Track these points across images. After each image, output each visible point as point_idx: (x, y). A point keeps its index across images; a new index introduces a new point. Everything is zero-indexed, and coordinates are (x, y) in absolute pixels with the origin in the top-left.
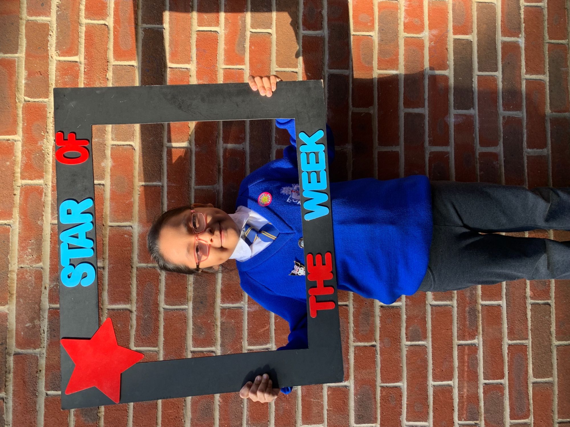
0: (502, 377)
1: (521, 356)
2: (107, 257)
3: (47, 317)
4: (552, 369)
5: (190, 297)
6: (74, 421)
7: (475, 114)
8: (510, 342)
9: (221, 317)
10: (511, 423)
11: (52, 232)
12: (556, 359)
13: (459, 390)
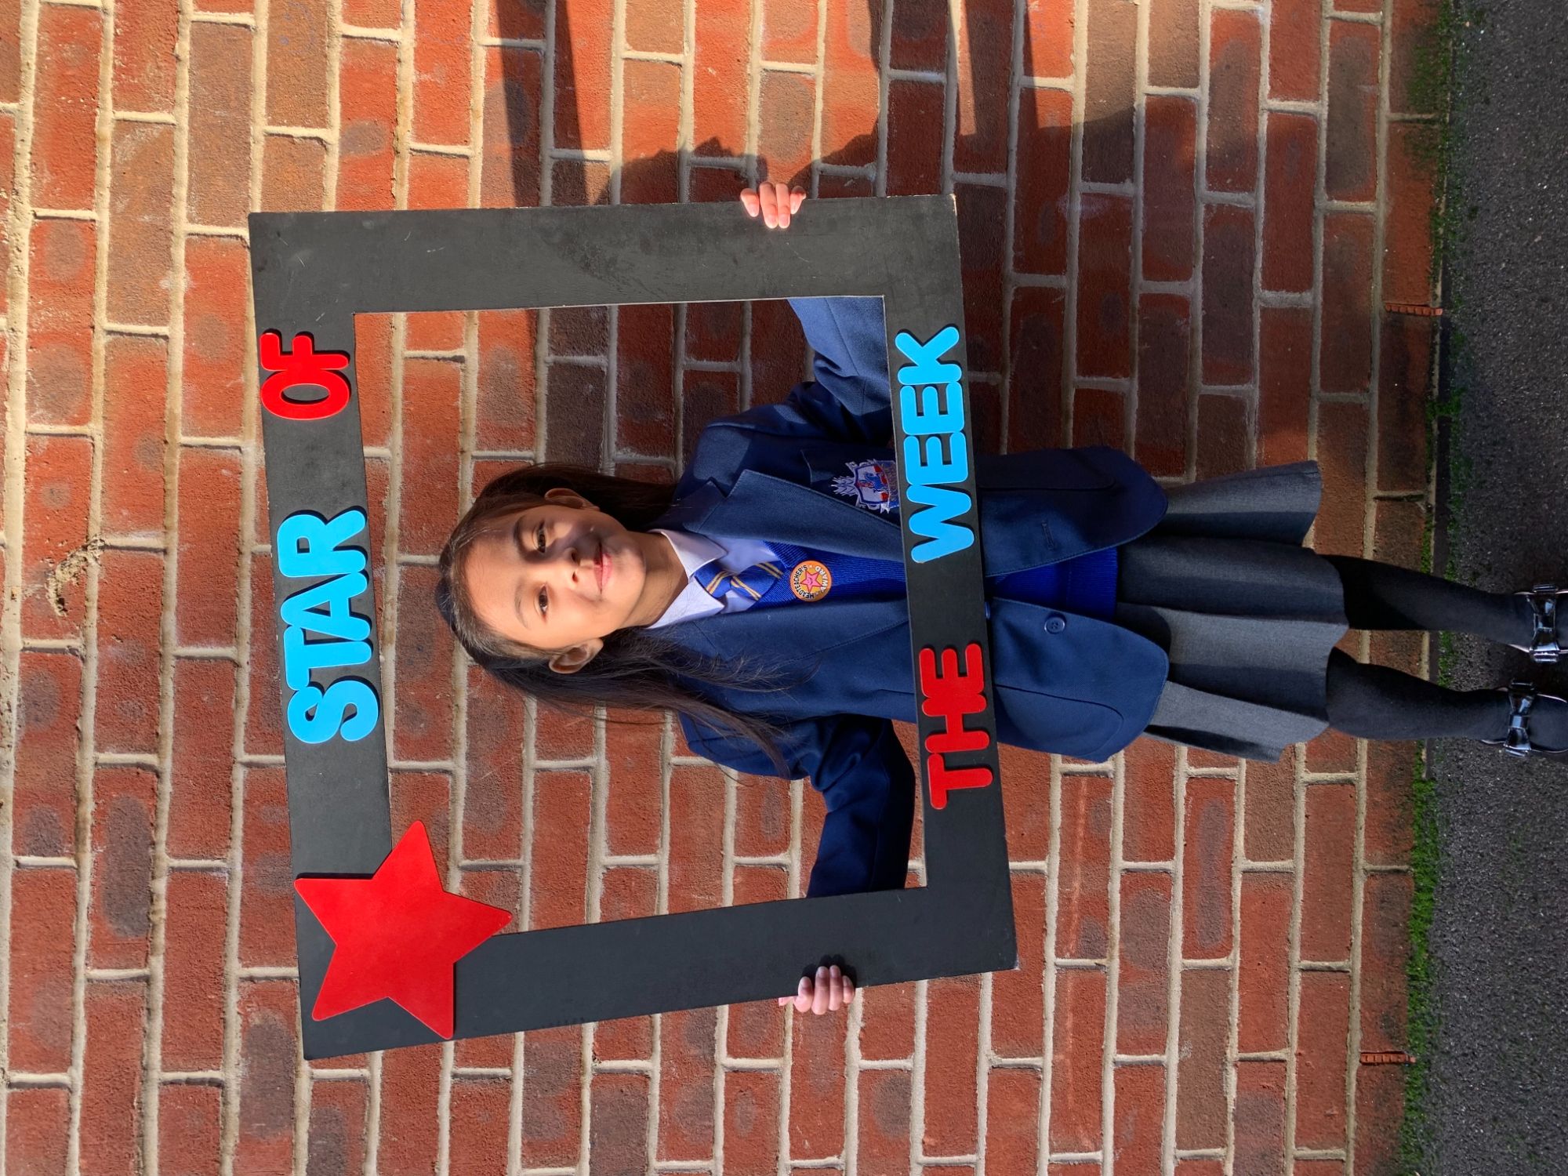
0: (1169, 855)
1: (1218, 804)
2: (176, 525)
3: (16, 670)
4: (1293, 839)
5: (391, 633)
6: (88, 931)
7: (1136, 197)
8: (1193, 771)
9: (469, 686)
10: (1184, 966)
11: (28, 454)
12: (1304, 815)
13: (1060, 884)
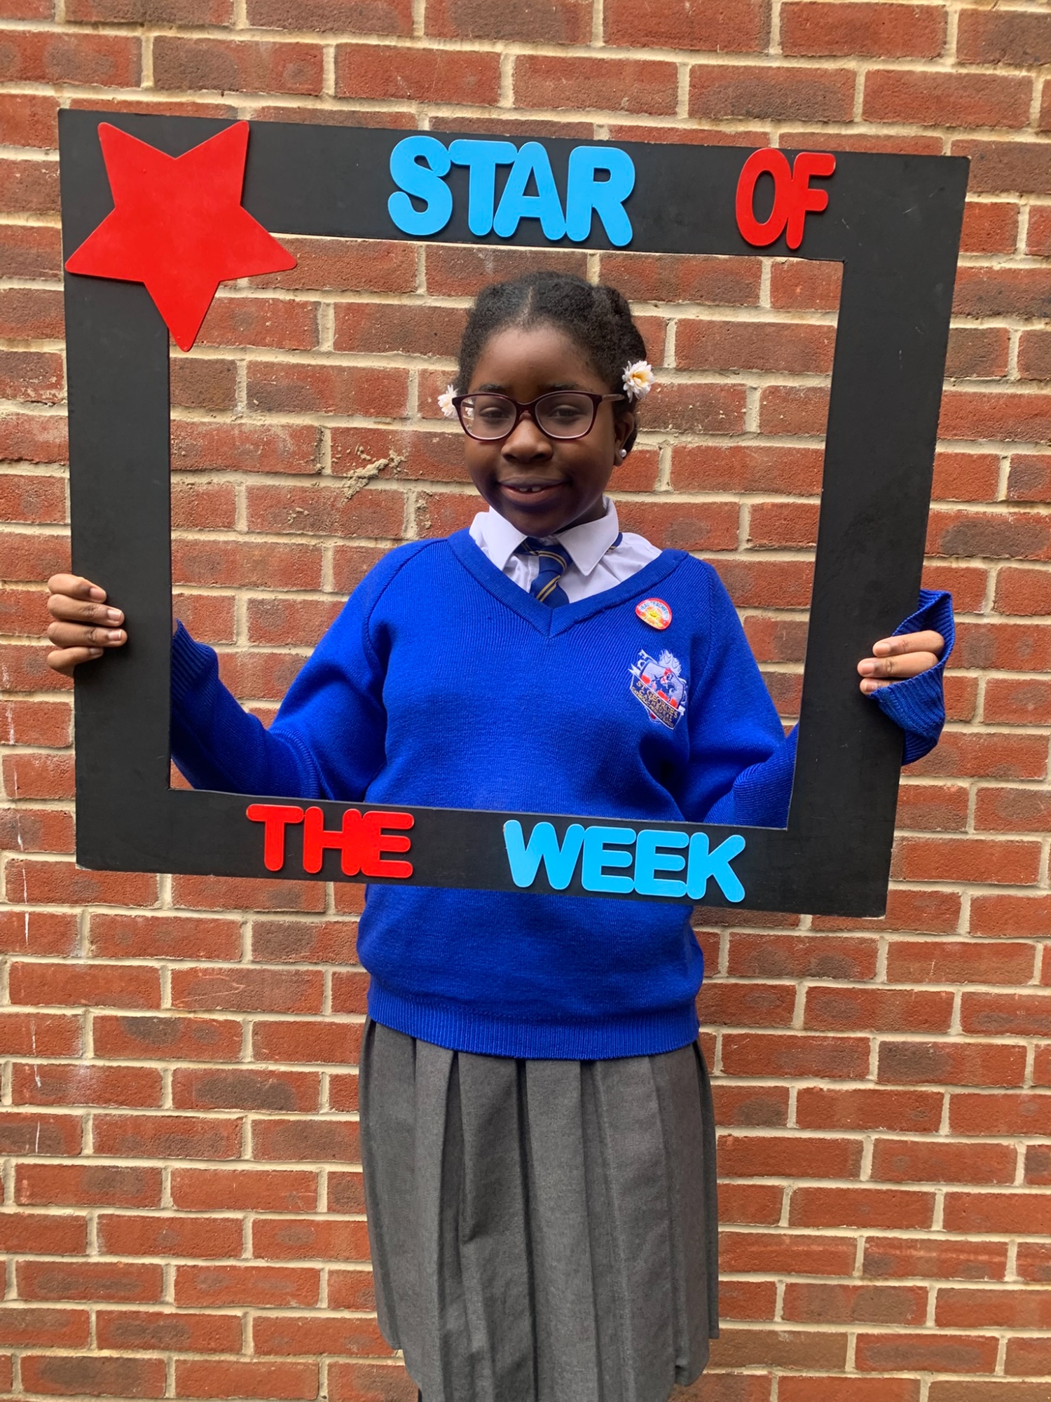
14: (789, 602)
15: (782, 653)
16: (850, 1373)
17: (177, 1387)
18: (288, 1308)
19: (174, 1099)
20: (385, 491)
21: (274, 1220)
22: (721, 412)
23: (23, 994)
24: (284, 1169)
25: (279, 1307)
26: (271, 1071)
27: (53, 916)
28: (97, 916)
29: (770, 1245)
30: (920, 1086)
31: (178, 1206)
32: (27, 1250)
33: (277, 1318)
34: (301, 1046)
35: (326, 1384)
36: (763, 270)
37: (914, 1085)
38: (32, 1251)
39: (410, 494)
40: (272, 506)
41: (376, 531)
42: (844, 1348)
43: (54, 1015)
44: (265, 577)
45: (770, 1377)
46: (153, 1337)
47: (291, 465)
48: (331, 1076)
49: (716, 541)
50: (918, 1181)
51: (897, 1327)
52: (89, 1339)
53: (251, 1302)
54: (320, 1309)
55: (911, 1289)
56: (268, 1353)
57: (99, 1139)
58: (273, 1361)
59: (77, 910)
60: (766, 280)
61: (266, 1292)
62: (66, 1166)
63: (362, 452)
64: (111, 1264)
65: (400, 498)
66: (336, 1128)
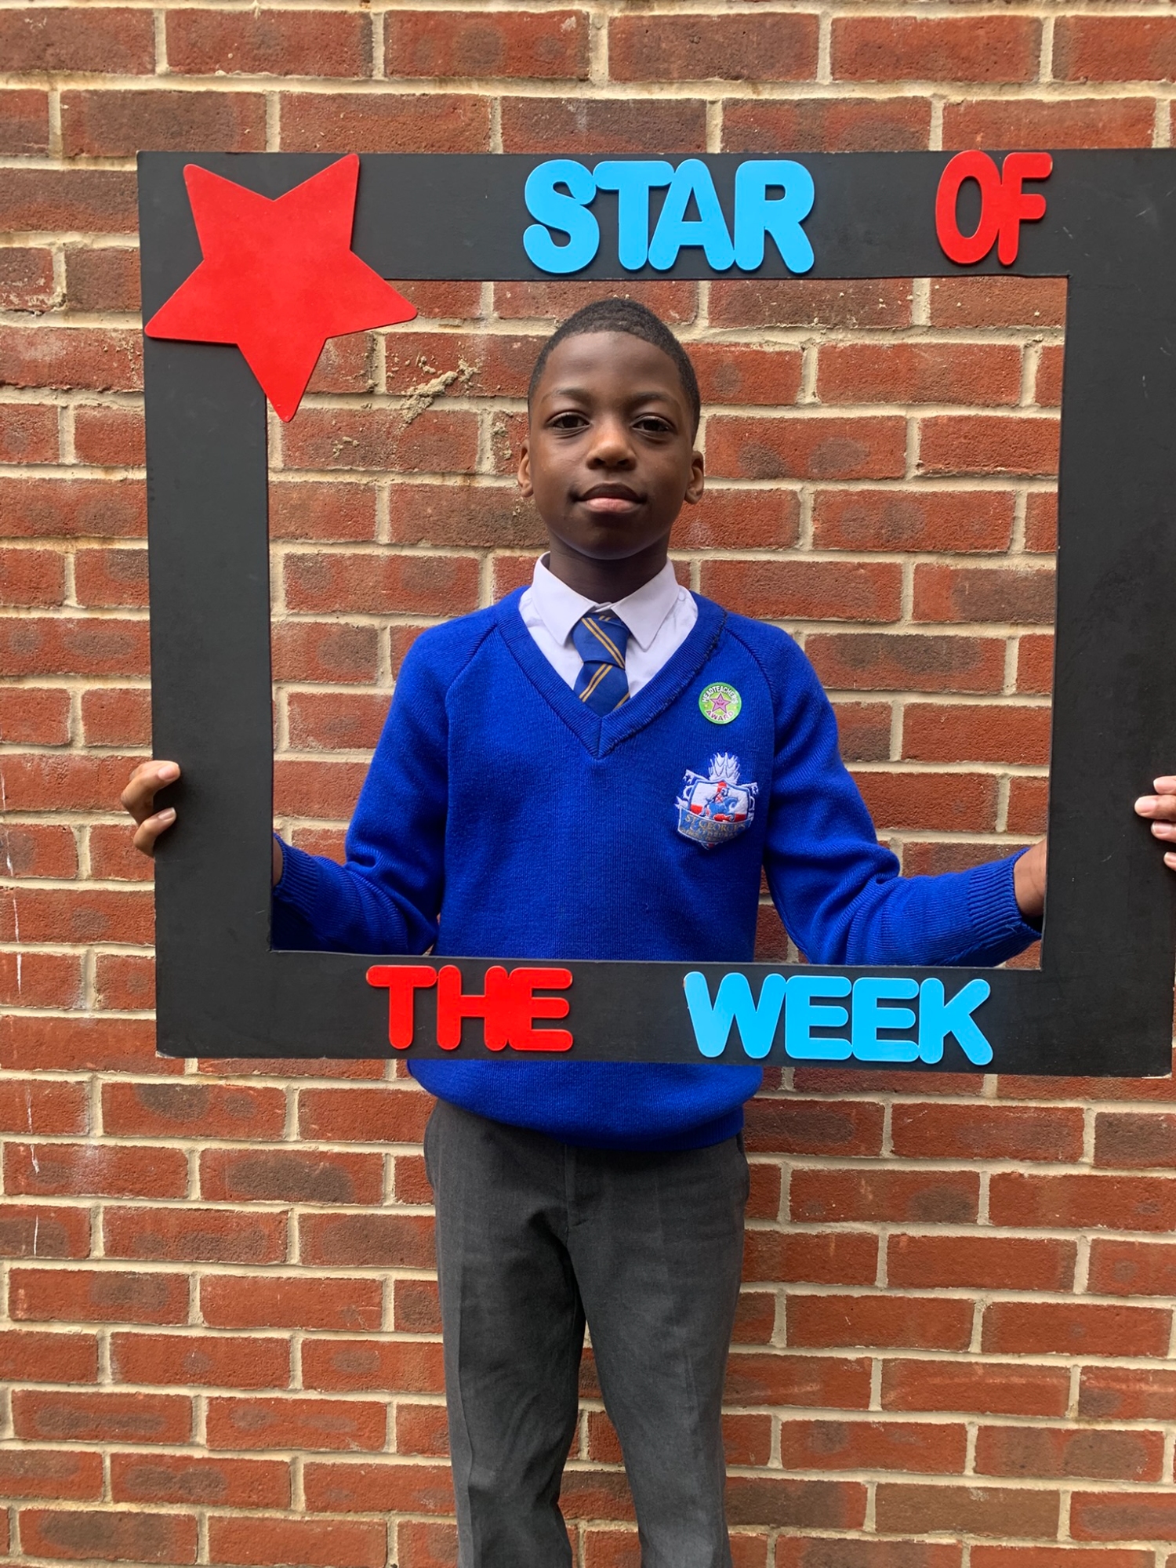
13: (1156, 1372)
14: (971, 544)
15: (964, 611)
16: (1063, 1543)
17: (211, 1551)
18: (347, 1453)
19: (202, 1188)
20: (454, 412)
21: (329, 1341)
22: (881, 300)
23: (15, 1056)
24: (340, 1277)
25: (337, 1450)
26: (322, 1152)
27: (50, 958)
28: (105, 957)
29: (958, 1376)
30: (1151, 1171)
31: (209, 1322)
32: (25, 1377)
33: (334, 1465)
34: (359, 1121)
35: (396, 1550)
36: (933, 114)
37: (1142, 1170)
38: (30, 1378)
39: (486, 416)
40: (313, 436)
41: (443, 464)
42: (1056, 1509)
43: (54, 1082)
44: (306, 526)
45: (960, 1546)
46: (180, 1488)
47: (335, 382)
48: (397, 1158)
49: (877, 467)
50: (1148, 1295)
51: (1124, 1483)
52: (103, 1489)
53: (301, 1445)
54: (386, 1454)
55: (1142, 1435)
56: (324, 1509)
57: (111, 1238)
58: (329, 1519)
59: (80, 951)
60: (936, 127)
61: (320, 1431)
62: (71, 1272)
63: (425, 363)
64: (128, 1395)
65: (472, 421)
66: (405, 1224)
